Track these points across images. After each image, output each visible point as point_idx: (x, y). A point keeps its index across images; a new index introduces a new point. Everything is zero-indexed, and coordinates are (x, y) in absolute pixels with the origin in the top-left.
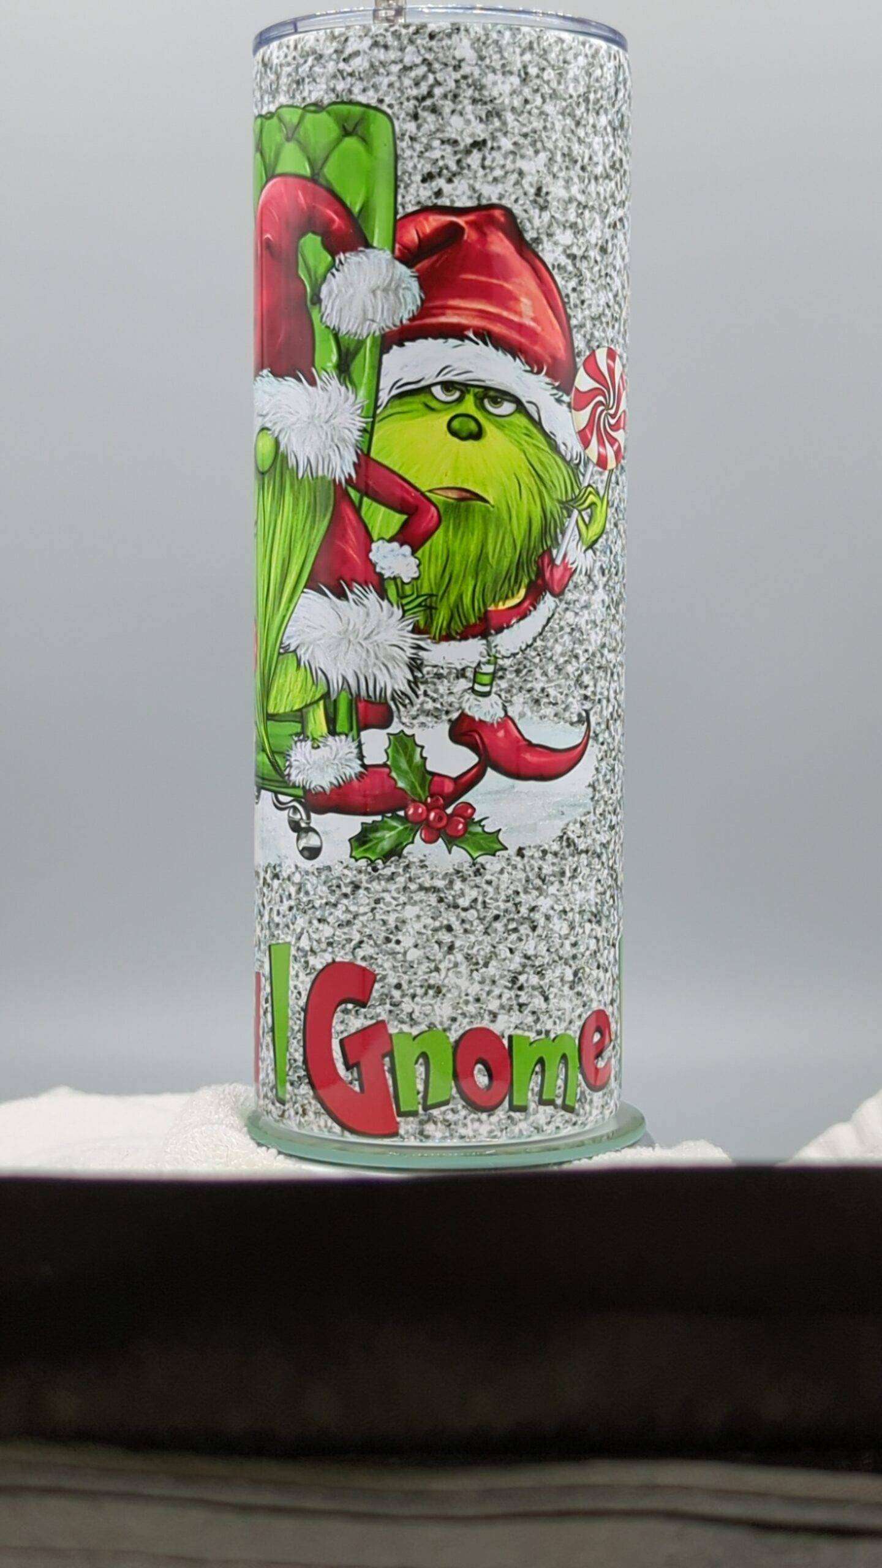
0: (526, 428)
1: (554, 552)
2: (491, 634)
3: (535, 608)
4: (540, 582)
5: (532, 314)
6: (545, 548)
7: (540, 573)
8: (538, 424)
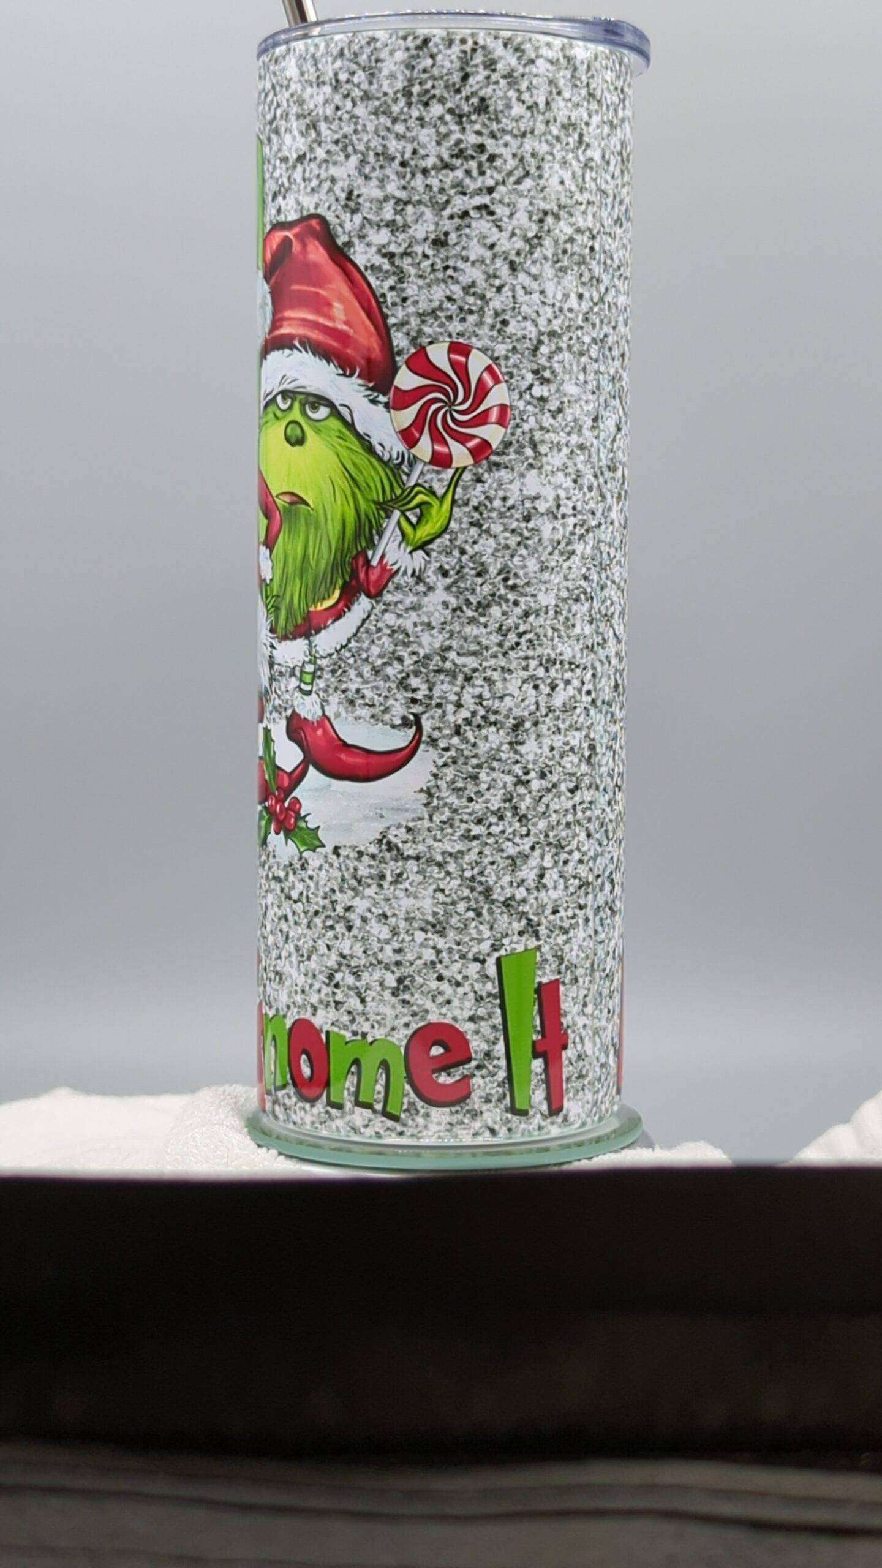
0: (340, 431)
1: (370, 553)
2: (311, 635)
3: (349, 610)
4: (354, 583)
5: (344, 318)
6: (359, 549)
7: (354, 575)
8: (351, 426)
